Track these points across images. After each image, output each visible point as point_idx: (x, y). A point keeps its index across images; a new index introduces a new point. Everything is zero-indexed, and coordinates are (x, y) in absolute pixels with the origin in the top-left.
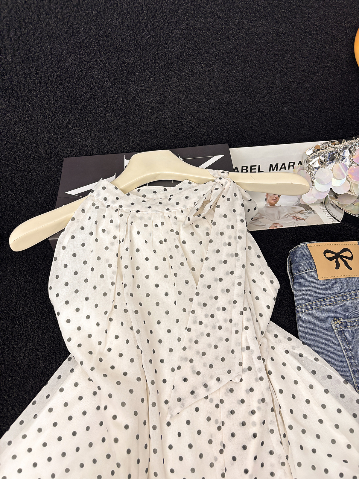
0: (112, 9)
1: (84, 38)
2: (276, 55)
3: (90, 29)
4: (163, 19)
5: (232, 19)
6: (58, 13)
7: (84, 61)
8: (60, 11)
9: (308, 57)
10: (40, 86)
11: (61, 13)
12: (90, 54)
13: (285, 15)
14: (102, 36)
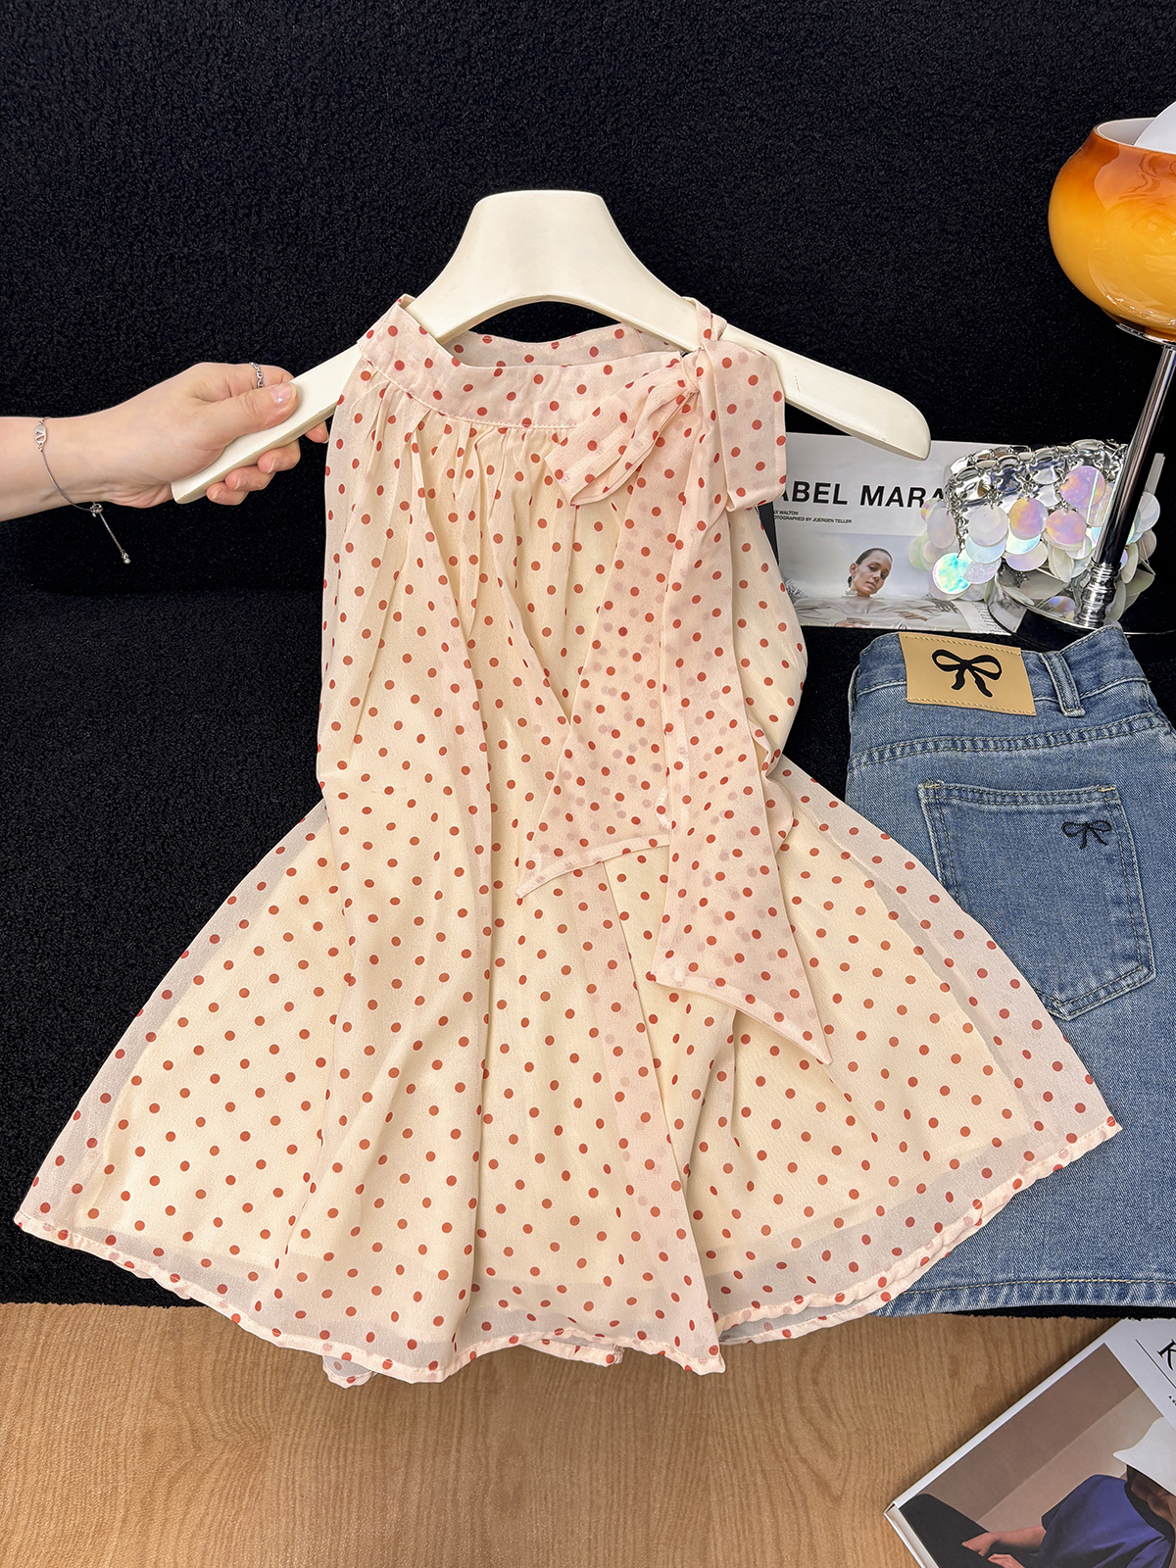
0: (535, 77)
1: (468, 132)
2: (886, 219)
3: (482, 116)
4: (640, 111)
5: (788, 129)
6: (422, 73)
7: (461, 182)
8: (427, 70)
9: (958, 233)
10: (358, 228)
11: (428, 74)
12: (475, 169)
13: (906, 132)
14: (506, 132)
